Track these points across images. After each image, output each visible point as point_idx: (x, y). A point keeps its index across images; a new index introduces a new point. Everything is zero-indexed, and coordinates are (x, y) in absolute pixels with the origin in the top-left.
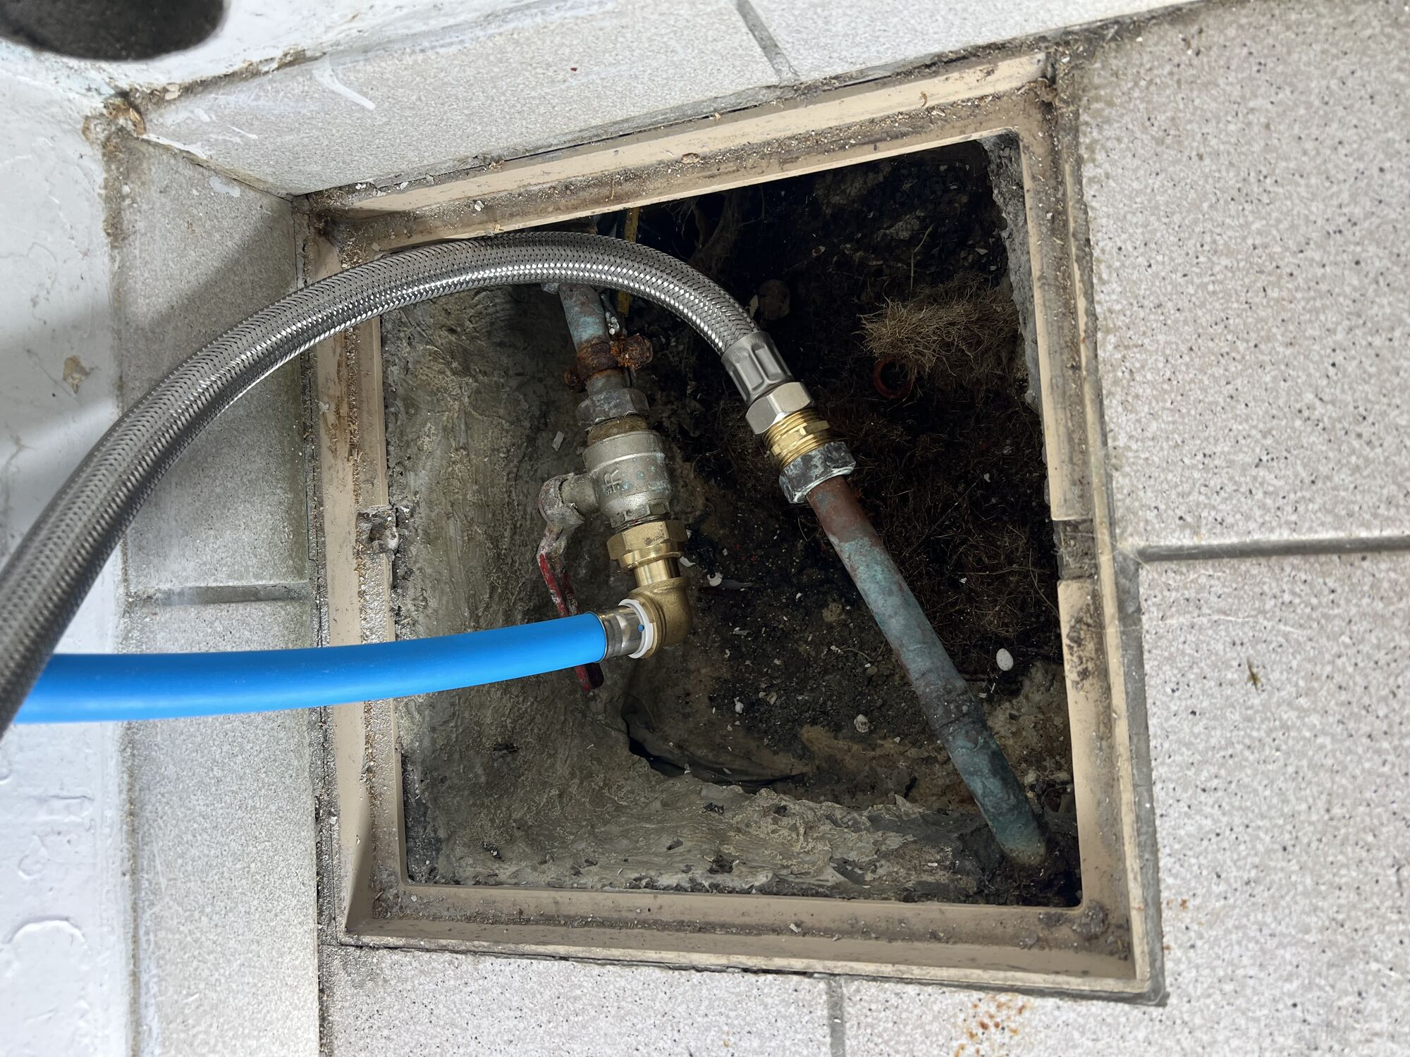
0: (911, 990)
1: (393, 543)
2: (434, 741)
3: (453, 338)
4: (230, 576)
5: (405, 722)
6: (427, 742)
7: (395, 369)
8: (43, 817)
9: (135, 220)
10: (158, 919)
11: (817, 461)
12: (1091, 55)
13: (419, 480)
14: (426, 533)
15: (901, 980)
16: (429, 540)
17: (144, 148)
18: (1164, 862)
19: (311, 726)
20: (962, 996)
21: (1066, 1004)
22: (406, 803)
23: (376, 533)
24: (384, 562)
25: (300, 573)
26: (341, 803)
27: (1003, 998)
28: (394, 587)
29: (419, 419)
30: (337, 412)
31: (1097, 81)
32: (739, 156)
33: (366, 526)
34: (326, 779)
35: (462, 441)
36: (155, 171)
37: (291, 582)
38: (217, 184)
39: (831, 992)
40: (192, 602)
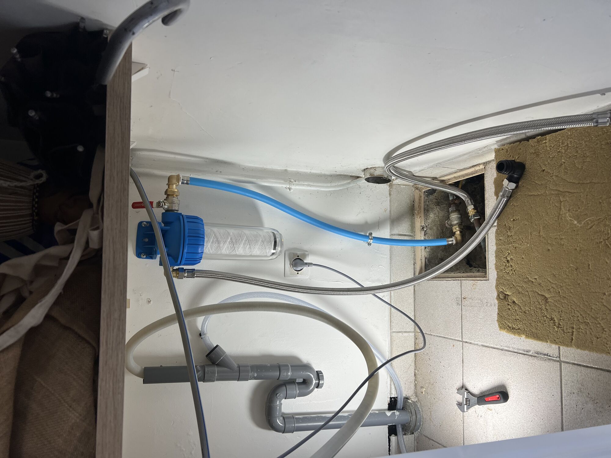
0: (468, 281)
1: (425, 230)
2: (430, 256)
3: (436, 200)
4: (402, 233)
5: (426, 253)
6: (429, 256)
7: (426, 206)
8: (382, 256)
9: (392, 193)
10: (393, 269)
11: (472, 216)
12: (486, 165)
13: (429, 221)
14: (430, 228)
15: (467, 280)
16: (430, 229)
17: (393, 185)
18: (489, 263)
19: (413, 252)
20: (472, 281)
21: (481, 281)
22: (426, 264)
23: (423, 228)
24: (423, 232)
25: (412, 233)
26: (417, 263)
27: (475, 281)
28: (425, 235)
29: (429, 213)
30: (418, 212)
31: (487, 168)
32: (459, 177)
33: (422, 227)
34: (415, 259)
35: (437, 215)
36: (394, 187)
37: (411, 234)
38: (402, 186)
39: (461, 282)
40: (397, 235)
